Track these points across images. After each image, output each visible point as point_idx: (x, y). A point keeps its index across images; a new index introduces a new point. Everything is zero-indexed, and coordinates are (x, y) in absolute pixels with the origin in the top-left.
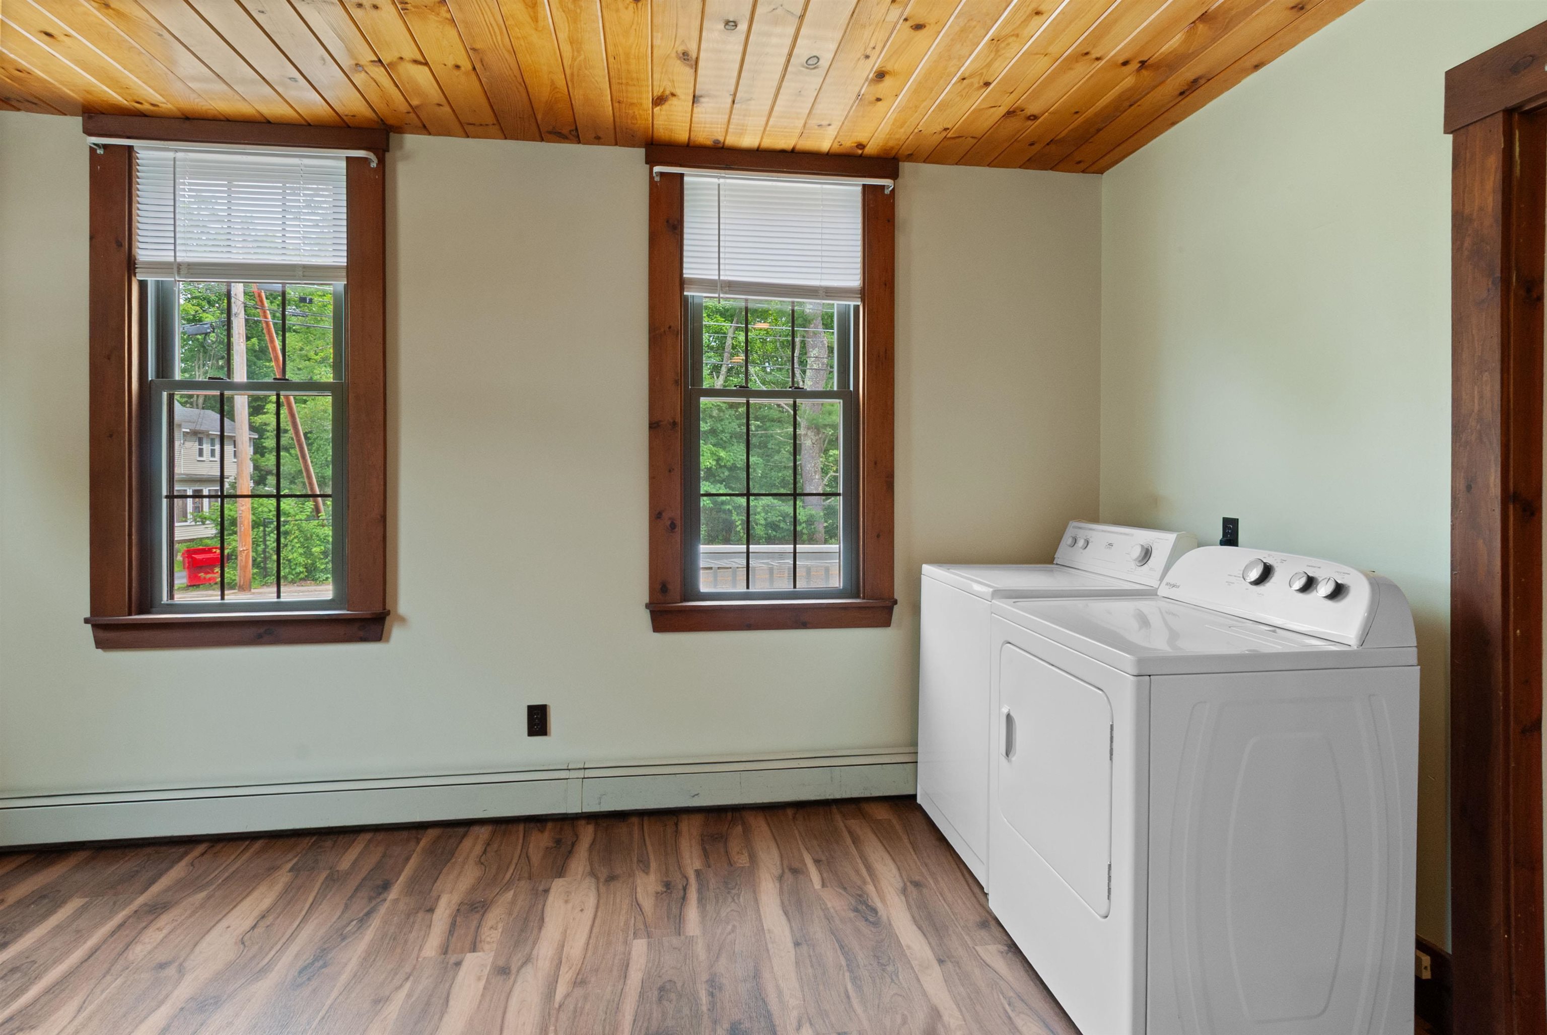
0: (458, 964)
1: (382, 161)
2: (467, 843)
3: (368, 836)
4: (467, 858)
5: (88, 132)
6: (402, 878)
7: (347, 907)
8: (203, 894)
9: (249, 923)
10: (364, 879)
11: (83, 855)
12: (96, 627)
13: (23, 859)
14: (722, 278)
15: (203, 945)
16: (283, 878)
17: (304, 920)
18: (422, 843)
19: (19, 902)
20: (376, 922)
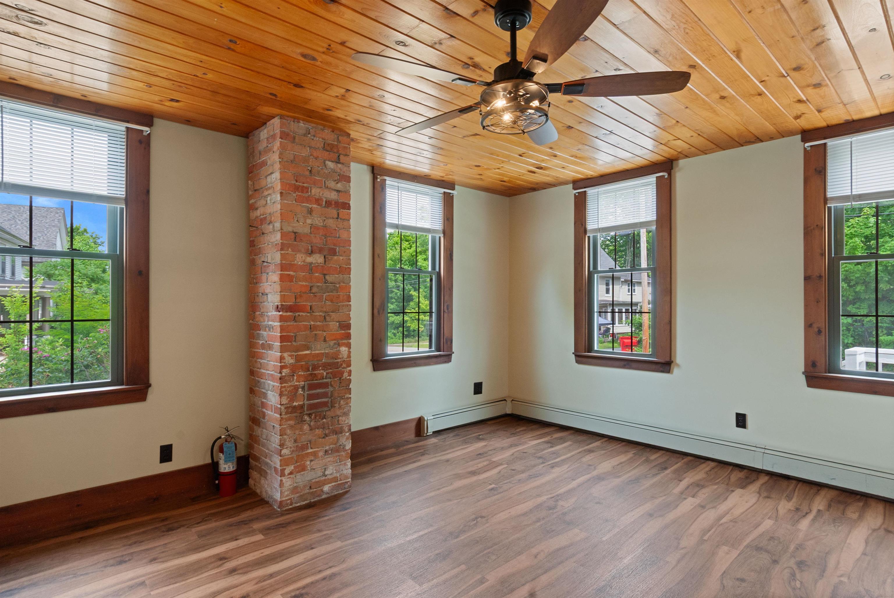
0: (685, 499)
1: (670, 174)
2: (703, 466)
3: (664, 452)
4: (702, 470)
5: (575, 189)
6: (673, 468)
7: (650, 469)
8: (604, 452)
9: (616, 464)
10: (658, 464)
11: (572, 432)
12: (575, 355)
13: (558, 428)
14: (853, 193)
15: (602, 464)
16: (630, 455)
17: (634, 468)
18: (685, 460)
19: (556, 438)
20: (658, 477)
